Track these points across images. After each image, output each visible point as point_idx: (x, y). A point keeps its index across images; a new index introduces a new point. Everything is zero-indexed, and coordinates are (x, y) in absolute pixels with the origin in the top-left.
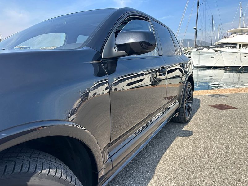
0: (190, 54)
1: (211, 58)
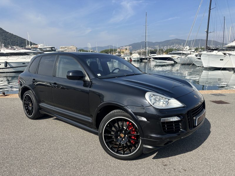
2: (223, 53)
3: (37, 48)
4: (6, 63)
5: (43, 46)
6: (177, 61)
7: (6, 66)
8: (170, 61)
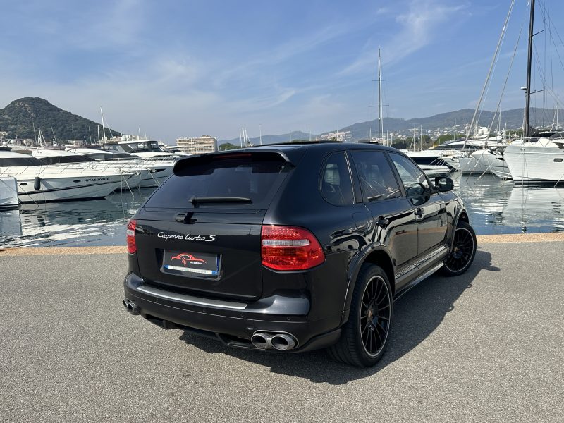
0: (502, 153)
1: (556, 160)
2: (557, 144)
3: (117, 144)
4: (38, 181)
5: (131, 140)
6: (454, 165)
7: (38, 187)
8: (439, 167)
